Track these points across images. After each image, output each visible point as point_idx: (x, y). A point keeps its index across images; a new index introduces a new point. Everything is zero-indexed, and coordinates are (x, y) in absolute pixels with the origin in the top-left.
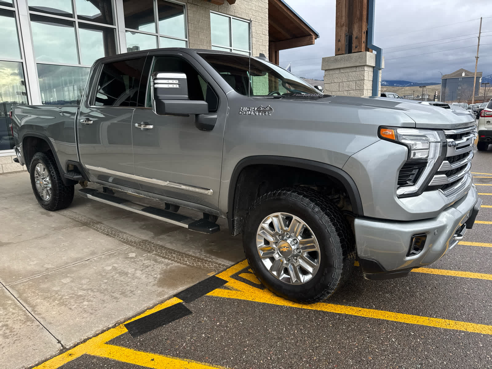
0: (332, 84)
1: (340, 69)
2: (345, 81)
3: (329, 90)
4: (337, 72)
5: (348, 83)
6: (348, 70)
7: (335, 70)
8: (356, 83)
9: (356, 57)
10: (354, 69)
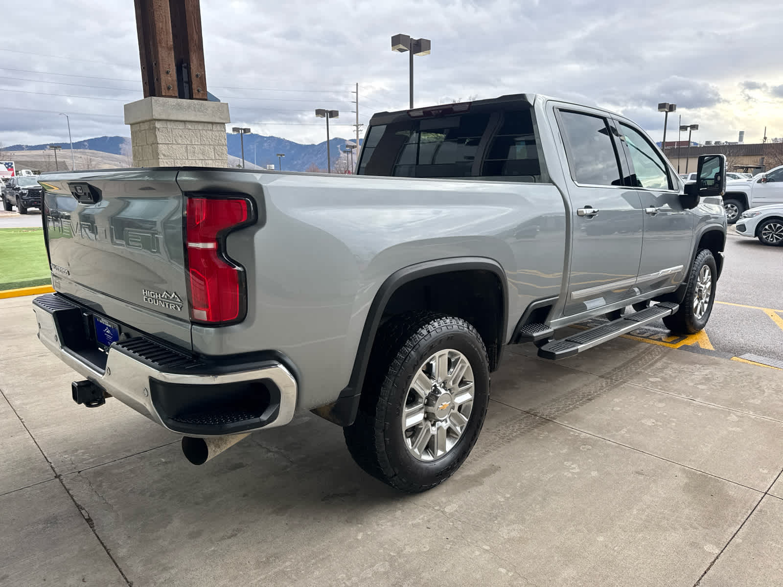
0: (174, 147)
1: (185, 122)
2: (196, 143)
3: (168, 156)
4: (181, 126)
5: (202, 147)
6: (200, 127)
7: (177, 123)
8: (214, 149)
9: (213, 108)
10: (210, 126)
